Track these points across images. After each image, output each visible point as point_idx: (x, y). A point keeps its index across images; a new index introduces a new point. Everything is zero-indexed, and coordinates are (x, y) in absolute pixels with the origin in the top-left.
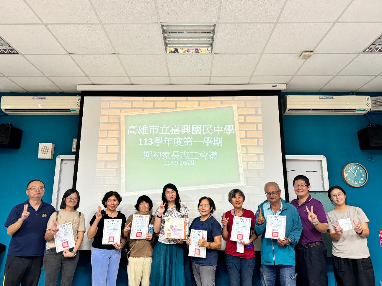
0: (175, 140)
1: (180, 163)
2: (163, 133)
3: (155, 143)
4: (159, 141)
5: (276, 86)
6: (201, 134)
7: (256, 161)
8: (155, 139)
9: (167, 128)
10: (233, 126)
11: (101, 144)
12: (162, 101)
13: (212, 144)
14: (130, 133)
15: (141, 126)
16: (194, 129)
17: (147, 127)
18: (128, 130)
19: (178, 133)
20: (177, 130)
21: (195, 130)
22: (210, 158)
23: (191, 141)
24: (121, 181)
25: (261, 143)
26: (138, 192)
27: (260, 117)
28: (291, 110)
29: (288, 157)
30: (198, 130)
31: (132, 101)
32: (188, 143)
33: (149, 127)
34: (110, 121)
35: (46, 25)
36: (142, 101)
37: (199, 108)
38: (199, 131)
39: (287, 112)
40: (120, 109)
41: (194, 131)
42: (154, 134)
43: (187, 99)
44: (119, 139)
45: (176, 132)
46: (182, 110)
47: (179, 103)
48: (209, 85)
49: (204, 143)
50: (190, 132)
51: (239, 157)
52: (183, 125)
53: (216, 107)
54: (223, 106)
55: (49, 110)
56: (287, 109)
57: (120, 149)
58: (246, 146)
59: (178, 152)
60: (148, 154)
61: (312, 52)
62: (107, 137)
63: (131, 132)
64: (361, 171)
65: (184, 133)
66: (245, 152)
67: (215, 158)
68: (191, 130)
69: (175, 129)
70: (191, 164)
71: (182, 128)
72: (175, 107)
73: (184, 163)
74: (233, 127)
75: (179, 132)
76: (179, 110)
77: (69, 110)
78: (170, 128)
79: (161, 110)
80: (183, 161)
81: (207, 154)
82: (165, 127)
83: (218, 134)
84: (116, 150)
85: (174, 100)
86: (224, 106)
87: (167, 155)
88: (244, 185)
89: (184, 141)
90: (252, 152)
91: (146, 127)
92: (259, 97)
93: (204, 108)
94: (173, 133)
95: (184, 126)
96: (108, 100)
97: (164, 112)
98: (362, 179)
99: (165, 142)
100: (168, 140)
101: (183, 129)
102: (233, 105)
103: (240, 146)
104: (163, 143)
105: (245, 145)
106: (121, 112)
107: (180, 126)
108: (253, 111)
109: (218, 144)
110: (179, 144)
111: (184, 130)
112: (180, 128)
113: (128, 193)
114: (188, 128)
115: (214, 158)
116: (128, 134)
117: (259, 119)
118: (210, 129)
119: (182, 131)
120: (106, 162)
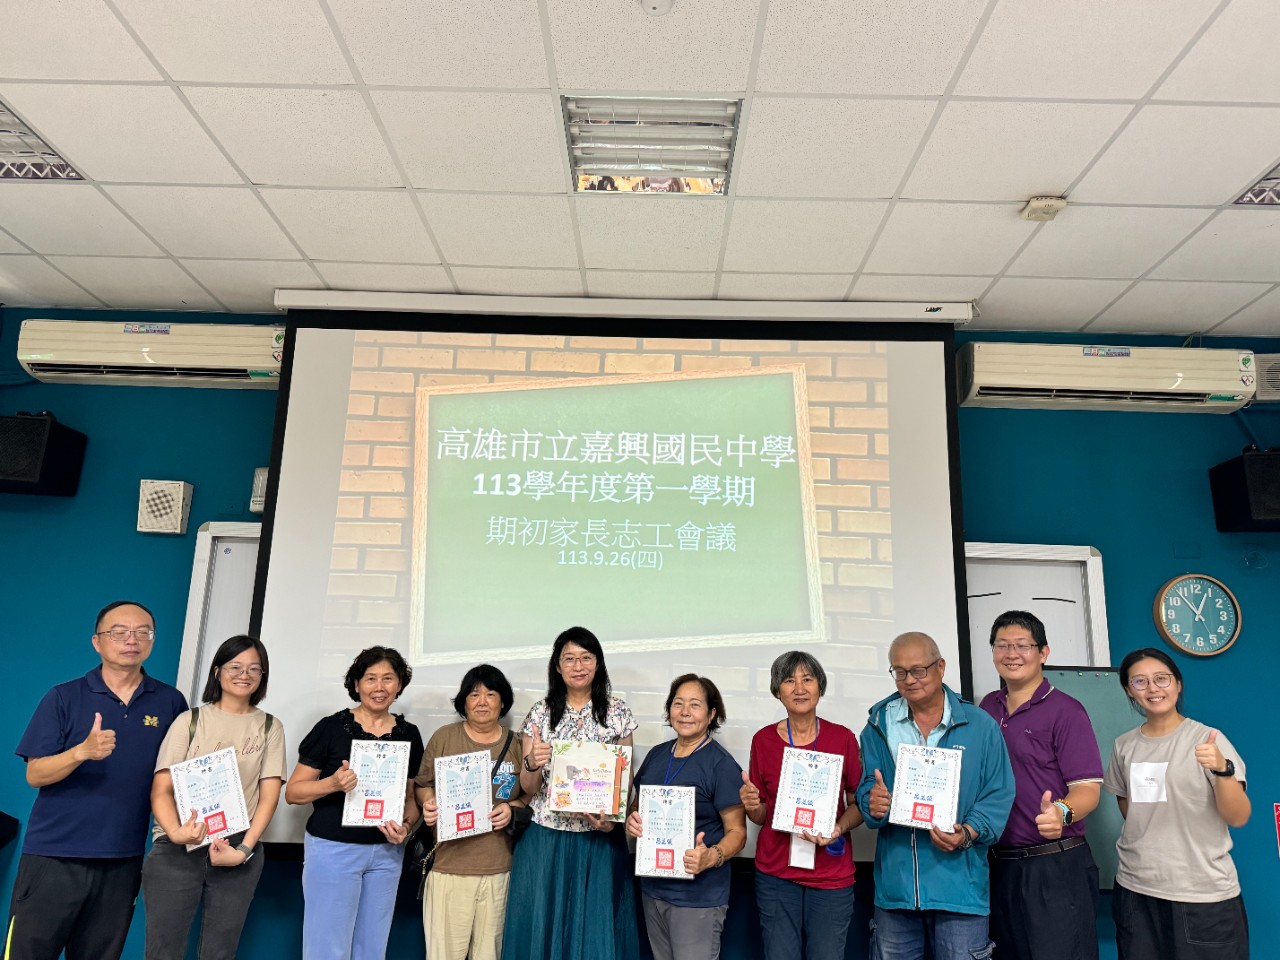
0: (595, 481)
1: (609, 558)
2: (555, 458)
3: (527, 490)
4: (540, 482)
5: (938, 309)
6: (682, 463)
7: (867, 561)
8: (529, 477)
9: (570, 440)
10: (790, 439)
11: (347, 490)
12: (558, 350)
13: (718, 498)
14: (447, 453)
15: (483, 433)
16: (660, 446)
17: (505, 436)
18: (441, 445)
19: (606, 458)
20: (603, 447)
21: (663, 449)
22: (711, 545)
23: (649, 487)
24: (413, 613)
25: (884, 502)
26: (465, 653)
27: (883, 412)
28: (987, 390)
29: (973, 549)
30: (672, 449)
31: (456, 348)
32: (638, 494)
33: (508, 435)
34: (380, 413)
35: (177, 87)
36: (489, 348)
37: (679, 377)
38: (677, 454)
39: (974, 399)
40: (417, 373)
41: (660, 451)
42: (525, 459)
43: (640, 346)
44: (409, 474)
45: (600, 455)
46: (620, 382)
47: (611, 358)
48: (715, 299)
49: (694, 494)
50: (645, 458)
51: (807, 543)
52: (624, 433)
53: (736, 374)
54: (759, 373)
55: (178, 369)
56: (975, 389)
57: (410, 509)
58: (834, 510)
59: (604, 521)
60: (503, 525)
61: (1062, 197)
62: (370, 467)
63: (450, 451)
64: (1219, 603)
65: (626, 458)
66: (829, 530)
67: (729, 546)
68: (650, 450)
69: (596, 446)
70: (646, 563)
71: (620, 442)
72: (597, 371)
73: (625, 561)
74: (789, 443)
75: (609, 455)
76: (612, 381)
77: (245, 371)
78: (581, 443)
79: (551, 379)
80: (621, 551)
81: (700, 530)
82: (562, 437)
83: (741, 465)
84: (396, 509)
85: (596, 346)
86: (764, 371)
87: (568, 531)
88: (823, 639)
89: (625, 485)
90: (853, 530)
91: (499, 437)
92: (881, 346)
93: (694, 377)
94: (591, 457)
95: (628, 434)
96: (375, 340)
97: (560, 386)
98: (1222, 630)
99: (560, 487)
100: (571, 480)
101: (623, 444)
102: (793, 370)
103: (813, 508)
104: (553, 490)
105: (830, 504)
106: (417, 384)
107: (612, 434)
108: (859, 393)
109: (739, 499)
110: (608, 494)
111: (628, 448)
112: (614, 443)
113: (432, 655)
114: (639, 441)
115: (725, 545)
116: (439, 457)
117: (879, 418)
118: (714, 447)
119: (620, 454)
120: (363, 549)
